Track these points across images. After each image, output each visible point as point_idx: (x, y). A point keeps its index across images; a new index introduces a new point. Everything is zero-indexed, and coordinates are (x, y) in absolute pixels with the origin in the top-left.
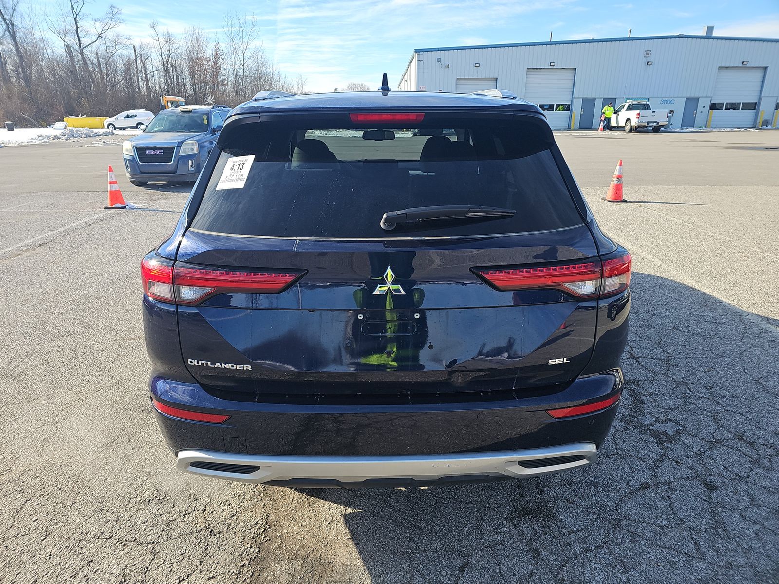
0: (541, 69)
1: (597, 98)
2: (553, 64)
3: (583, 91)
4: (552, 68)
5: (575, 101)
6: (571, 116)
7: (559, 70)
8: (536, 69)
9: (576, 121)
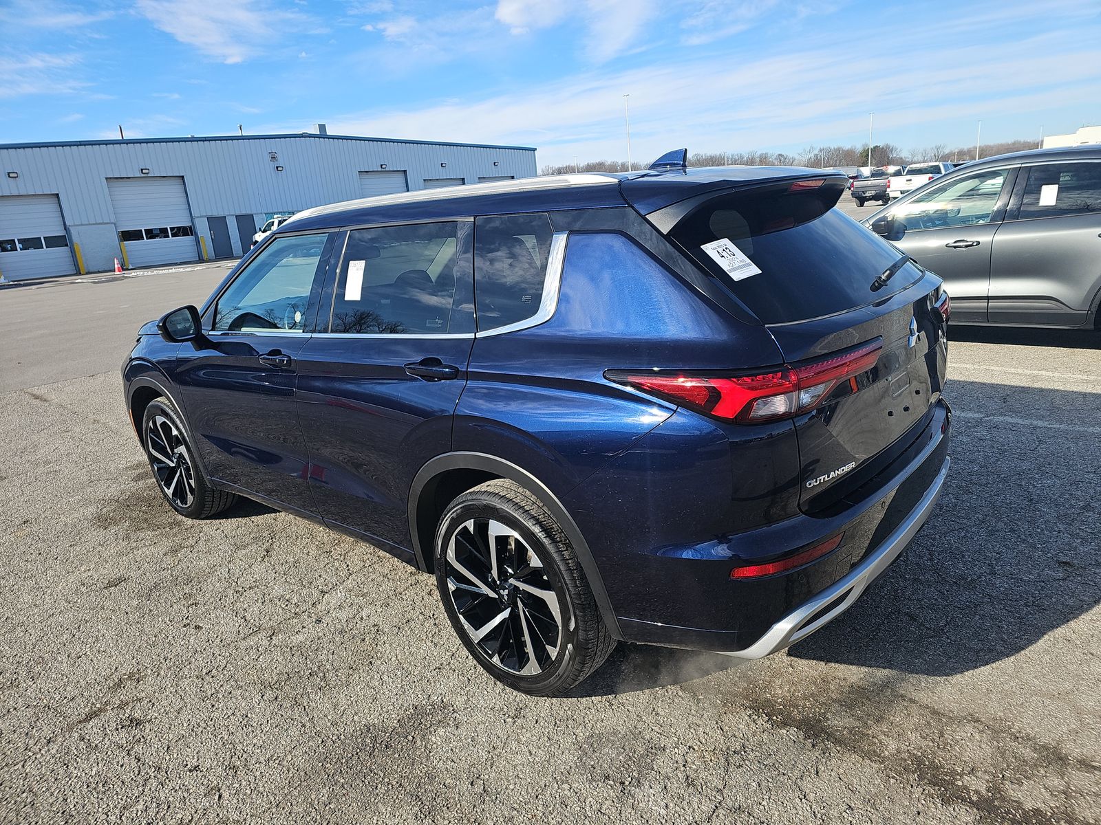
0: (129, 178)
1: (228, 215)
2: (147, 171)
3: (204, 208)
4: (145, 176)
5: (196, 220)
6: (198, 242)
7: (158, 179)
8: (121, 178)
9: (208, 248)
